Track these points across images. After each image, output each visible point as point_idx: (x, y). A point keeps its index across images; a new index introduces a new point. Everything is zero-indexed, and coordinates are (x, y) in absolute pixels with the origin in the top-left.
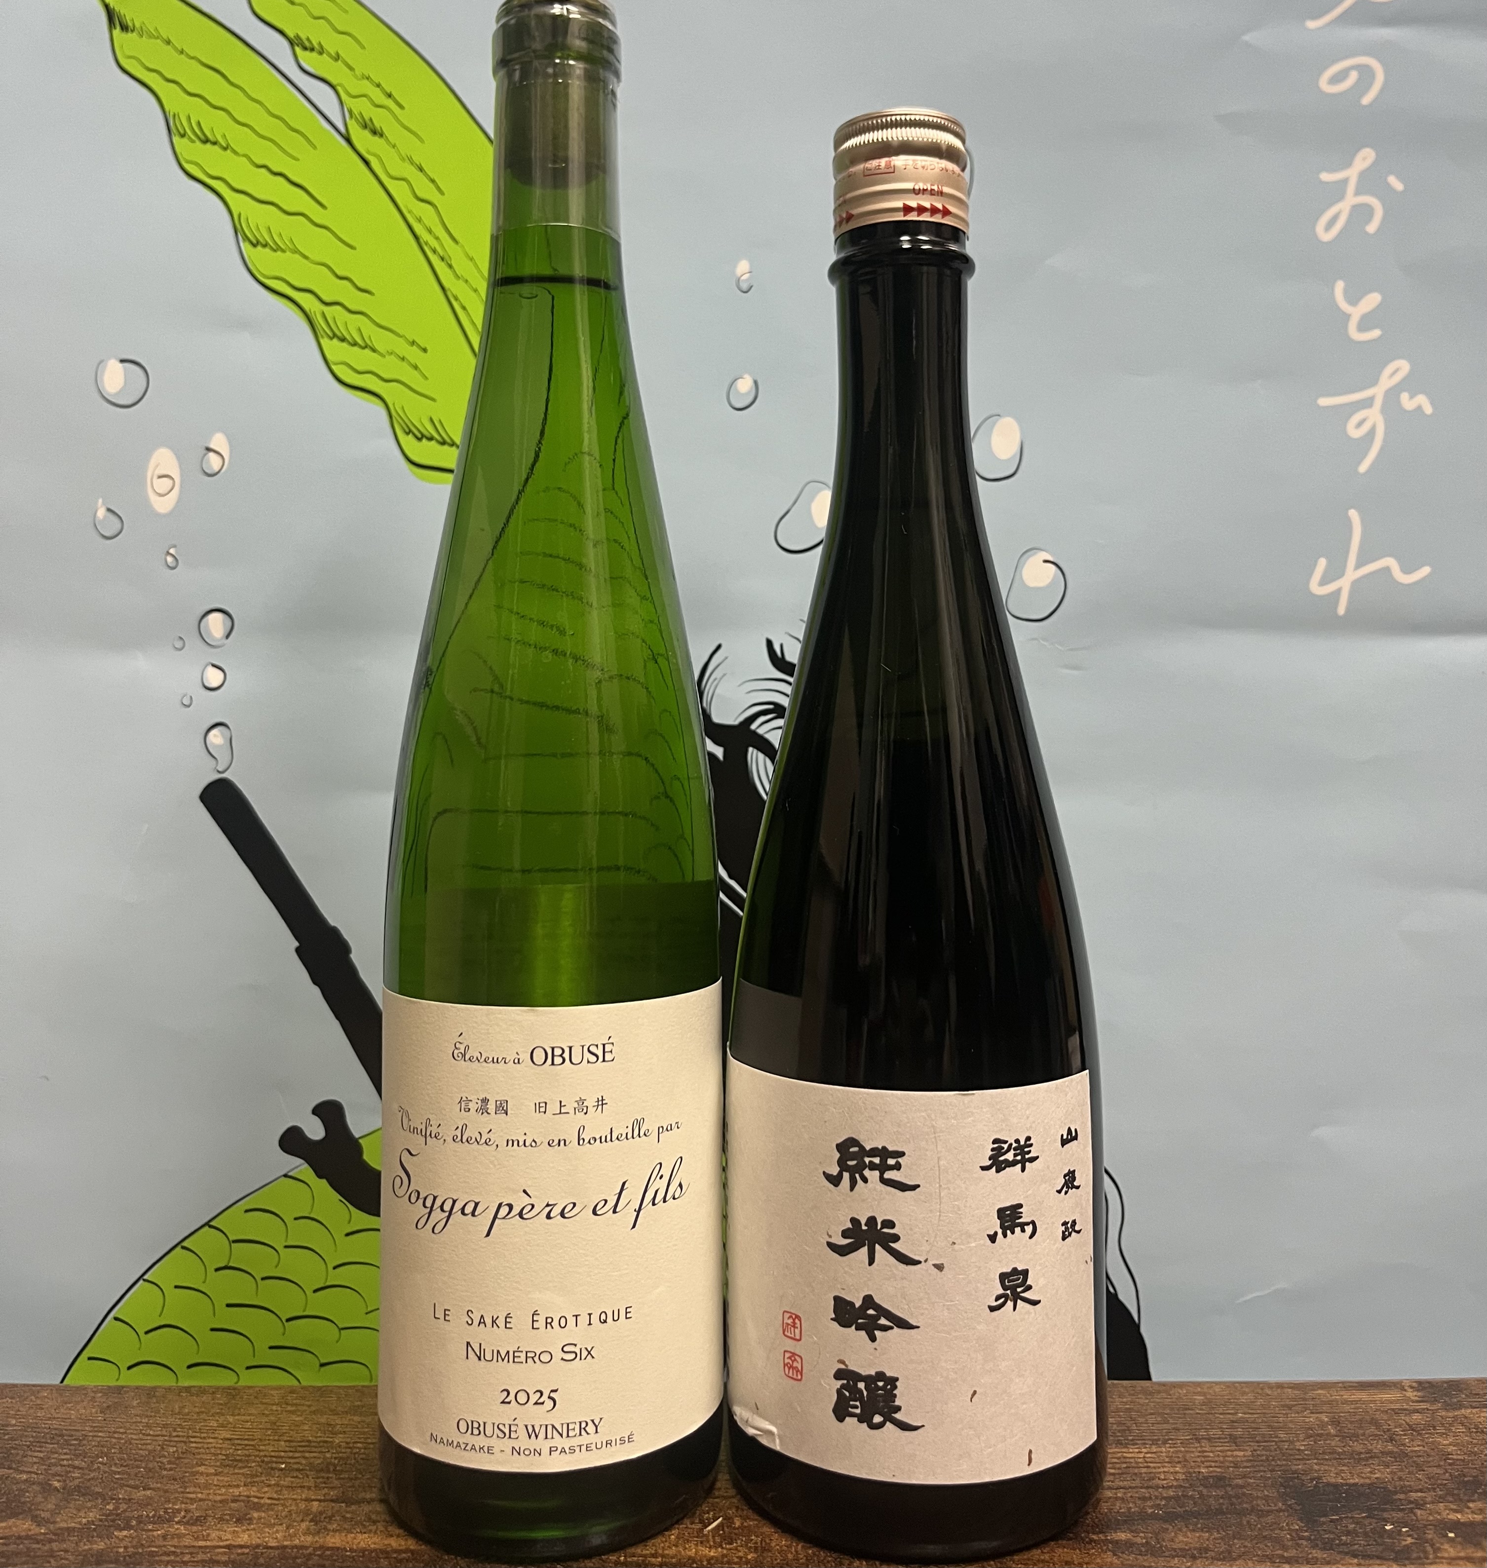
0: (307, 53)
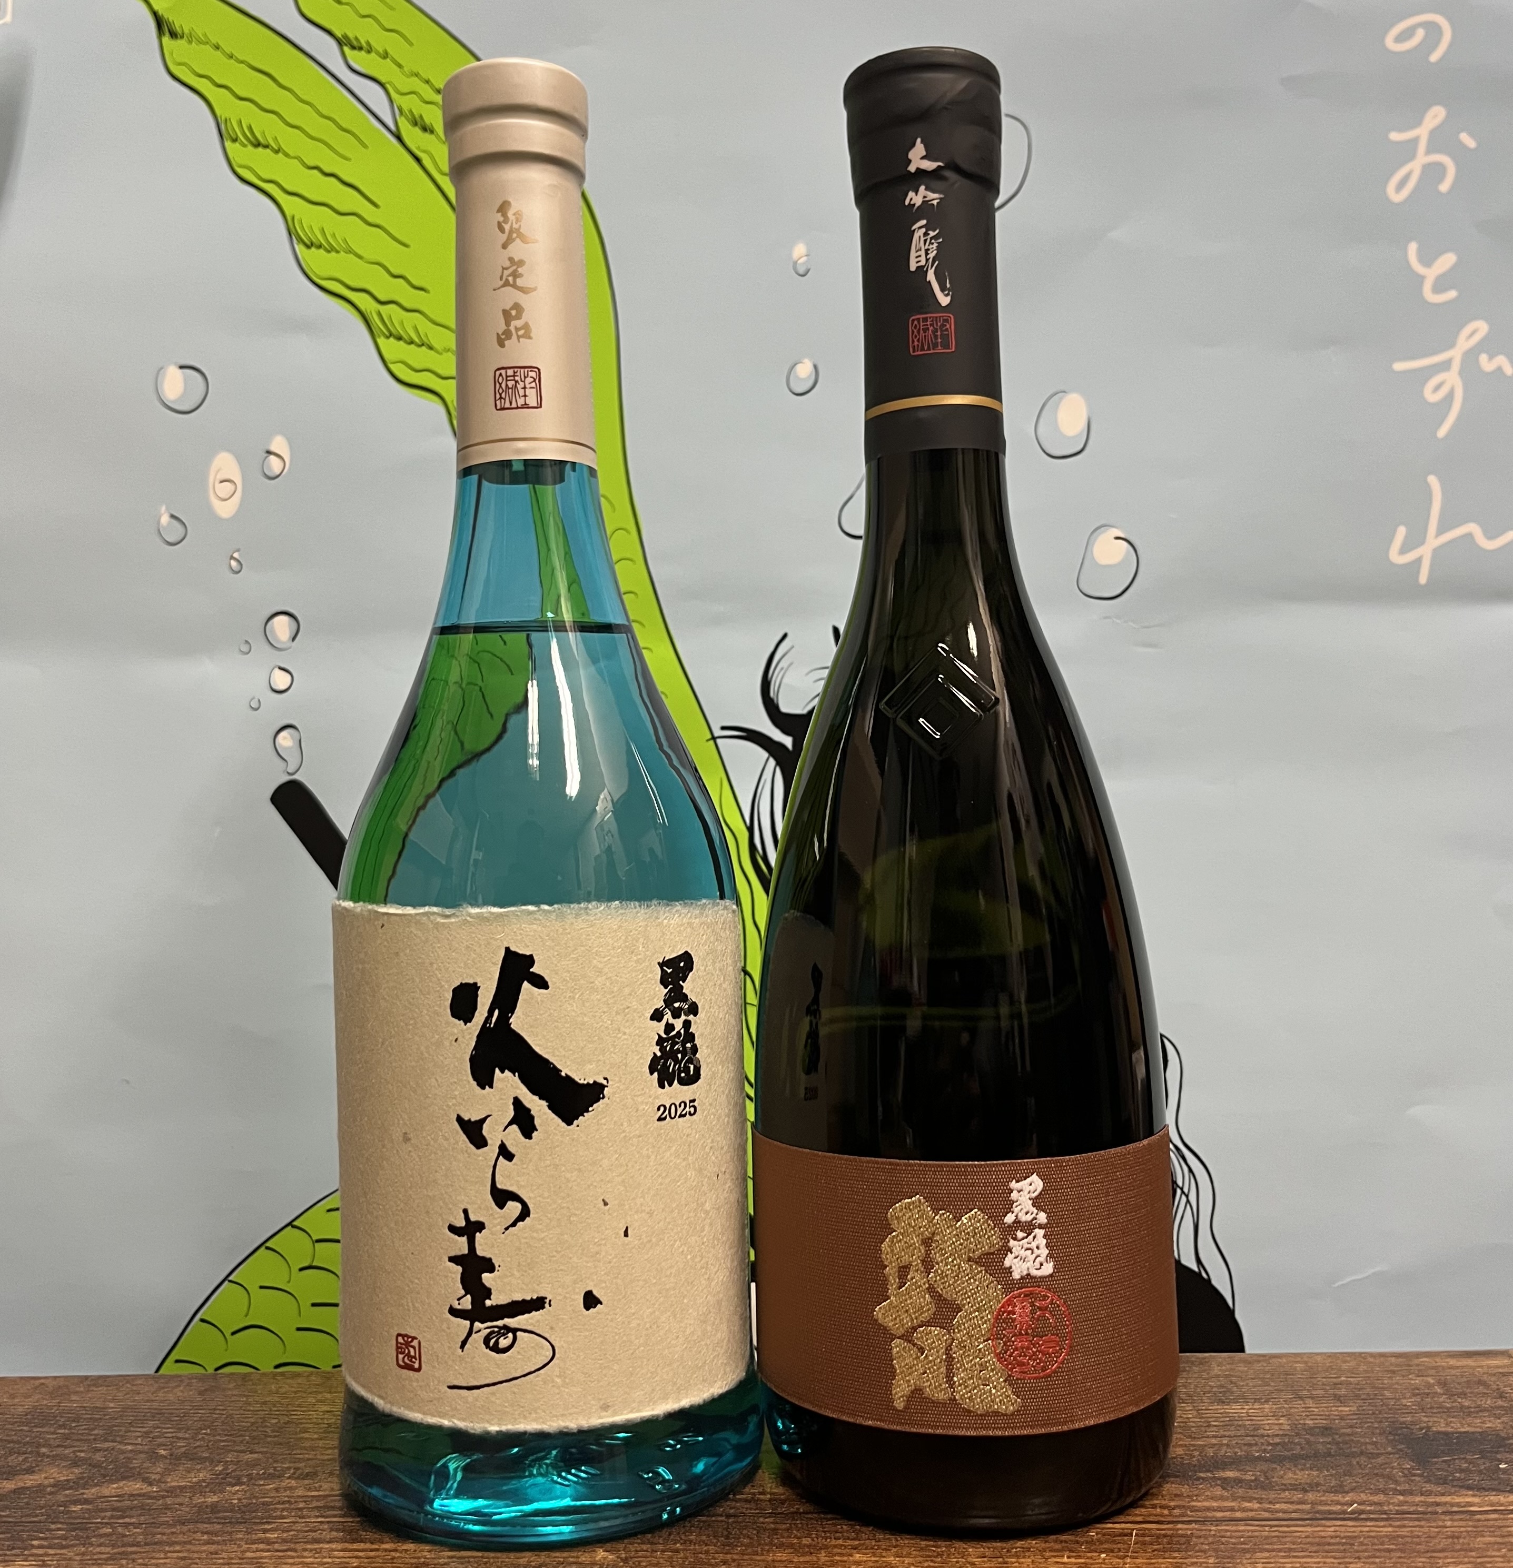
0: (356, 52)
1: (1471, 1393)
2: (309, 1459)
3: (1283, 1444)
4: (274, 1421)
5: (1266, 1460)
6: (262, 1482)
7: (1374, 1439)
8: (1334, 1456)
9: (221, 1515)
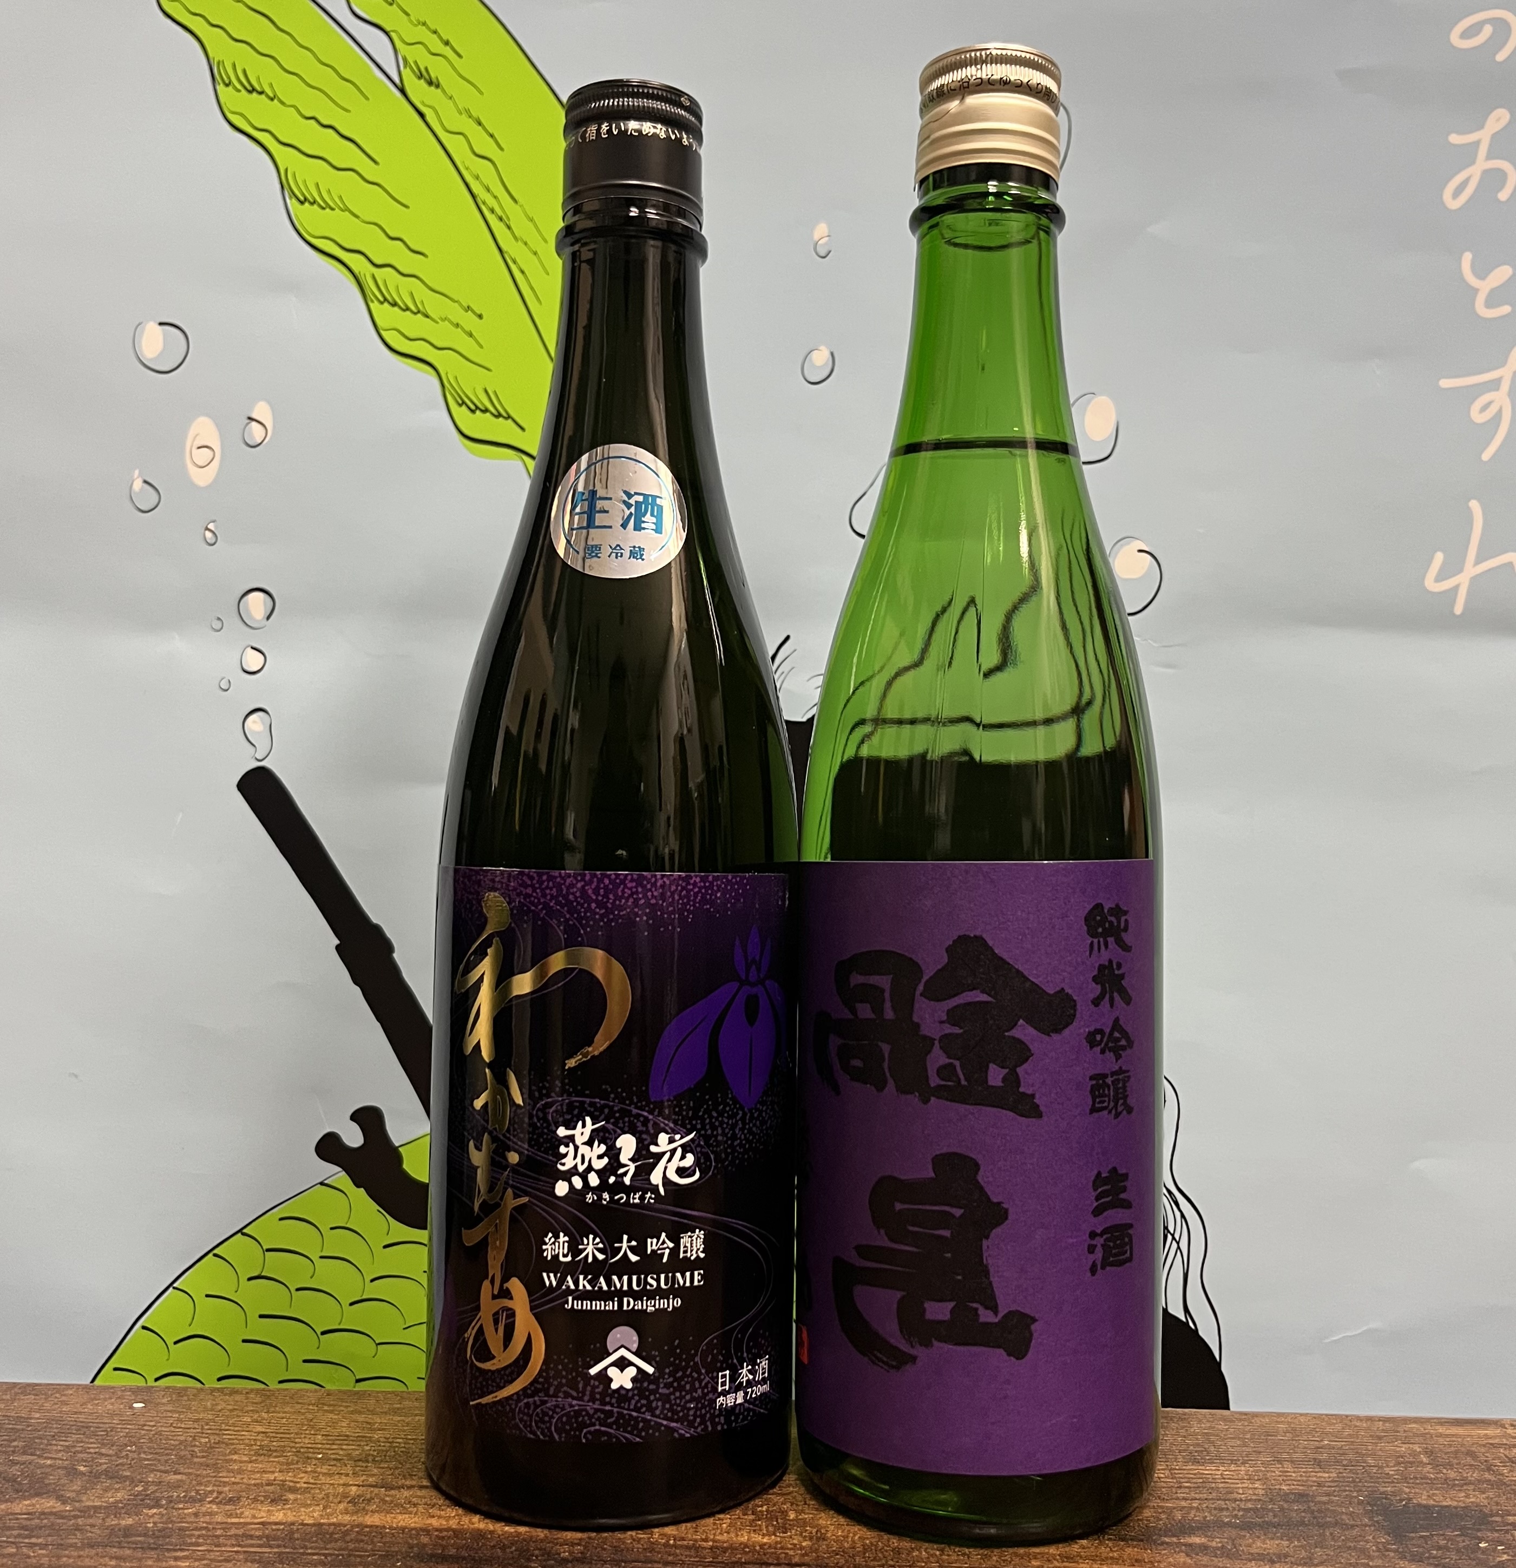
1: (1459, 1463)
2: (234, 1483)
3: (1255, 1510)
4: (203, 1440)
5: (1235, 1526)
6: (181, 1506)
7: (1351, 1509)
8: (1307, 1525)
9: (133, 1539)
